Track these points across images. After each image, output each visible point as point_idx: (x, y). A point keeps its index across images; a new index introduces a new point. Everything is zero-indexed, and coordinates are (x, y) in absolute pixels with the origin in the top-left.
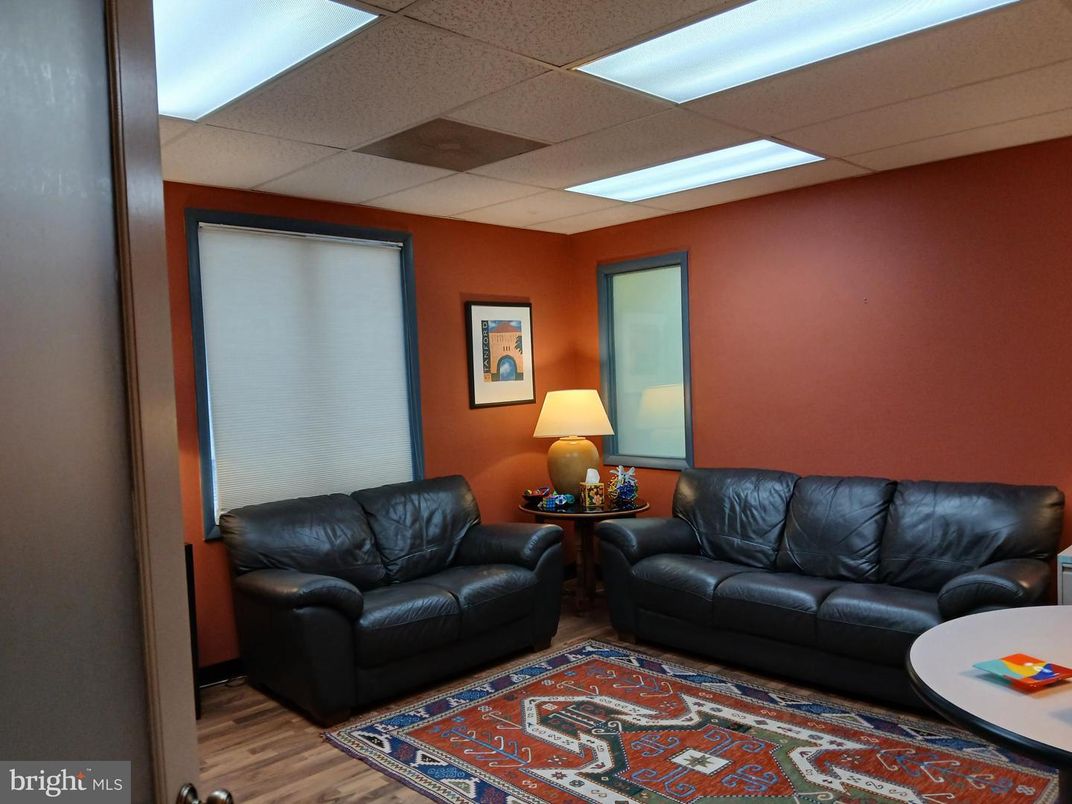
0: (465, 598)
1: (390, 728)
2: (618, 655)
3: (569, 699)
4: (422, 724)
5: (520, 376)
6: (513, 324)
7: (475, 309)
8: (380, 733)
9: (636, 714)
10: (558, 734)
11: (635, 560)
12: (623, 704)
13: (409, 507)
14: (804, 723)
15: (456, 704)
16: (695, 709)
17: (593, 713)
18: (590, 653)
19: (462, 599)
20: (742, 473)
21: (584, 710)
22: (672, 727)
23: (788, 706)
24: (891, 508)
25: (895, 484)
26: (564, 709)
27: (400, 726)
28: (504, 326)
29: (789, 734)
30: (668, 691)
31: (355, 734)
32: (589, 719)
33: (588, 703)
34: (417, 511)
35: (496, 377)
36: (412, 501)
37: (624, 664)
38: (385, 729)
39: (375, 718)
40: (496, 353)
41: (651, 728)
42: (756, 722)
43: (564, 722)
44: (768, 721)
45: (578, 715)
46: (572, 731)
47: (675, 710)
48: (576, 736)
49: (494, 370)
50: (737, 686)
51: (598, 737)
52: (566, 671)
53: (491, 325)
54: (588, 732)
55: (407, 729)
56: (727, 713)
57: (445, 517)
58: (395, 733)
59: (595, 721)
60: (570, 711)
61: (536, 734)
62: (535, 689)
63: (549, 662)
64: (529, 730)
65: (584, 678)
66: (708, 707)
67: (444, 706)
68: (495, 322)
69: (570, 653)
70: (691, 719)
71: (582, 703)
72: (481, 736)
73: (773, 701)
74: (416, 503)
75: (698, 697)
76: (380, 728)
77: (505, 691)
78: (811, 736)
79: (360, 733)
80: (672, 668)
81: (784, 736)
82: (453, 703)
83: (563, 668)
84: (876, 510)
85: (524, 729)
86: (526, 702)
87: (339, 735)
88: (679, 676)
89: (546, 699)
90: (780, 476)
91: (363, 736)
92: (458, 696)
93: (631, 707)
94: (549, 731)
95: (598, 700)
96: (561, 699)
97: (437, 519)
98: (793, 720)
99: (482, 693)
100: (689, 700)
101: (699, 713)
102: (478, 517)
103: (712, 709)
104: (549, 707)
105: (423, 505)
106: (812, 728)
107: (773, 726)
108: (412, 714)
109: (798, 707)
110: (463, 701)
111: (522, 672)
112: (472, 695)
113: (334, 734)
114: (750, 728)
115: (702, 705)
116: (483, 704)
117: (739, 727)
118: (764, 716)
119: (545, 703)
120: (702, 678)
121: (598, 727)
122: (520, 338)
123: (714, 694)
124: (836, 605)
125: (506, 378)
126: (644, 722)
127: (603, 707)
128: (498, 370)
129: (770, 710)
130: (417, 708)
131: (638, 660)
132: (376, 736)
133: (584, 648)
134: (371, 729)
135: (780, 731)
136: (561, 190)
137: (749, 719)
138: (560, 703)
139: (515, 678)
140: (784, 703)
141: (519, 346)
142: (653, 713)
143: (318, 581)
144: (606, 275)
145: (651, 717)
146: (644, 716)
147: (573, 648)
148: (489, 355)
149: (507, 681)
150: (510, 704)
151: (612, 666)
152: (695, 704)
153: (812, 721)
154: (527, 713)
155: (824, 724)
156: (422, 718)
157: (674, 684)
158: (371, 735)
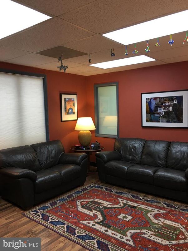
0: (63, 174)
1: (41, 211)
2: (99, 187)
3: (89, 200)
4: (49, 209)
5: (74, 113)
6: (72, 99)
7: (63, 95)
8: (38, 212)
9: (107, 204)
10: (87, 211)
11: (106, 162)
12: (103, 201)
13: (46, 148)
14: (149, 206)
15: (58, 203)
16: (122, 202)
17: (95, 204)
18: (92, 187)
19: (62, 174)
20: (131, 139)
21: (93, 203)
22: (116, 207)
23: (145, 201)
24: (170, 148)
25: (170, 142)
26: (88, 203)
27: (44, 210)
28: (70, 100)
29: (146, 209)
30: (114, 197)
31: (31, 213)
32: (95, 206)
33: (94, 201)
34: (48, 150)
35: (68, 113)
36: (47, 147)
37: (101, 189)
38: (40, 211)
39: (37, 208)
40: (68, 107)
41: (111, 208)
42: (138, 205)
43: (88, 207)
44: (141, 205)
45: (92, 205)
46: (91, 210)
47: (117, 202)
48: (92, 211)
49: (67, 112)
50: (131, 195)
51: (97, 211)
52: (87, 192)
53: (67, 100)
54: (95, 210)
55: (46, 210)
56: (130, 203)
57: (56, 152)
58: (42, 212)
59: (96, 206)
60: (89, 204)
61: (81, 211)
62: (79, 198)
63: (82, 190)
64: (79, 210)
65: (92, 194)
66: (125, 201)
67: (56, 203)
68: (67, 99)
69: (87, 187)
70: (121, 205)
71: (92, 201)
72: (66, 212)
73: (141, 199)
74: (48, 148)
75: (122, 199)
76: (38, 211)
77: (71, 199)
78: (152, 209)
79: (33, 212)
80: (114, 191)
81: (145, 209)
82: (57, 202)
83: (86, 191)
84: (166, 149)
85: (77, 210)
86: (77, 201)
87: (27, 213)
88: (116, 193)
89: (82, 200)
90: (141, 140)
91: (34, 213)
92: (59, 201)
93: (105, 202)
94: (85, 210)
95: (96, 200)
96: (87, 200)
97: (53, 152)
98: (147, 205)
99: (65, 199)
100: (120, 200)
101: (123, 203)
102: (64, 151)
103: (126, 202)
104: (84, 203)
105: (50, 148)
106: (152, 207)
107: (142, 206)
108: (47, 206)
109: (148, 201)
110: (60, 202)
111: (75, 193)
112: (63, 200)
113: (26, 213)
114: (136, 207)
115: (123, 201)
116: (66, 202)
117: (134, 207)
118: (139, 204)
119: (82, 202)
120: (122, 193)
121: (97, 208)
122: (74, 103)
123: (126, 198)
124: (159, 174)
125: (70, 114)
126: (109, 206)
127: (98, 202)
128: (68, 112)
129: (141, 202)
130: (48, 204)
131: (105, 188)
132: (37, 213)
133: (91, 186)
134: (35, 211)
135: (144, 208)
136: (88, 65)
137: (136, 205)
138: (87, 201)
139: (74, 195)
140: (144, 200)
141: (74, 105)
142: (111, 203)
143: (25, 171)
144: (97, 87)
145: (110, 205)
146: (109, 204)
147: (88, 186)
148: (66, 108)
149: (72, 196)
150: (73, 202)
151: (98, 190)
152: (121, 201)
153: (152, 205)
154: (78, 205)
155: (155, 205)
156: (49, 207)
157: (115, 195)
158: (36, 213)
